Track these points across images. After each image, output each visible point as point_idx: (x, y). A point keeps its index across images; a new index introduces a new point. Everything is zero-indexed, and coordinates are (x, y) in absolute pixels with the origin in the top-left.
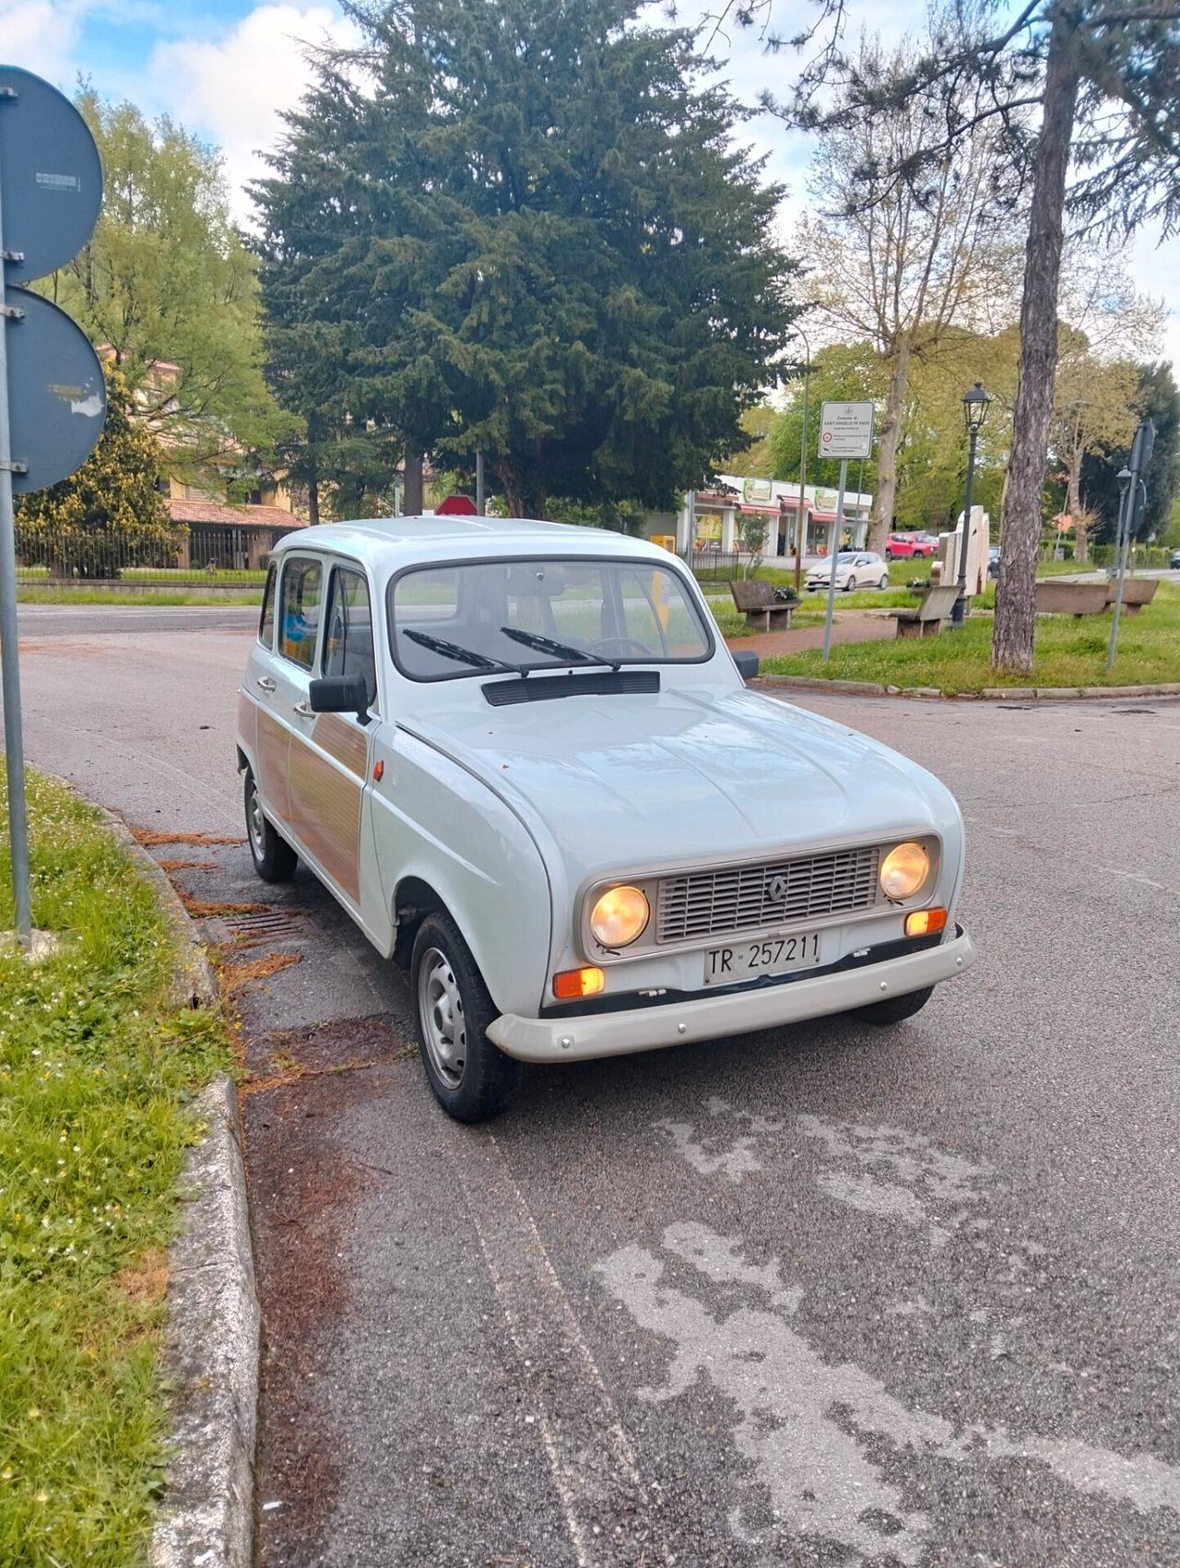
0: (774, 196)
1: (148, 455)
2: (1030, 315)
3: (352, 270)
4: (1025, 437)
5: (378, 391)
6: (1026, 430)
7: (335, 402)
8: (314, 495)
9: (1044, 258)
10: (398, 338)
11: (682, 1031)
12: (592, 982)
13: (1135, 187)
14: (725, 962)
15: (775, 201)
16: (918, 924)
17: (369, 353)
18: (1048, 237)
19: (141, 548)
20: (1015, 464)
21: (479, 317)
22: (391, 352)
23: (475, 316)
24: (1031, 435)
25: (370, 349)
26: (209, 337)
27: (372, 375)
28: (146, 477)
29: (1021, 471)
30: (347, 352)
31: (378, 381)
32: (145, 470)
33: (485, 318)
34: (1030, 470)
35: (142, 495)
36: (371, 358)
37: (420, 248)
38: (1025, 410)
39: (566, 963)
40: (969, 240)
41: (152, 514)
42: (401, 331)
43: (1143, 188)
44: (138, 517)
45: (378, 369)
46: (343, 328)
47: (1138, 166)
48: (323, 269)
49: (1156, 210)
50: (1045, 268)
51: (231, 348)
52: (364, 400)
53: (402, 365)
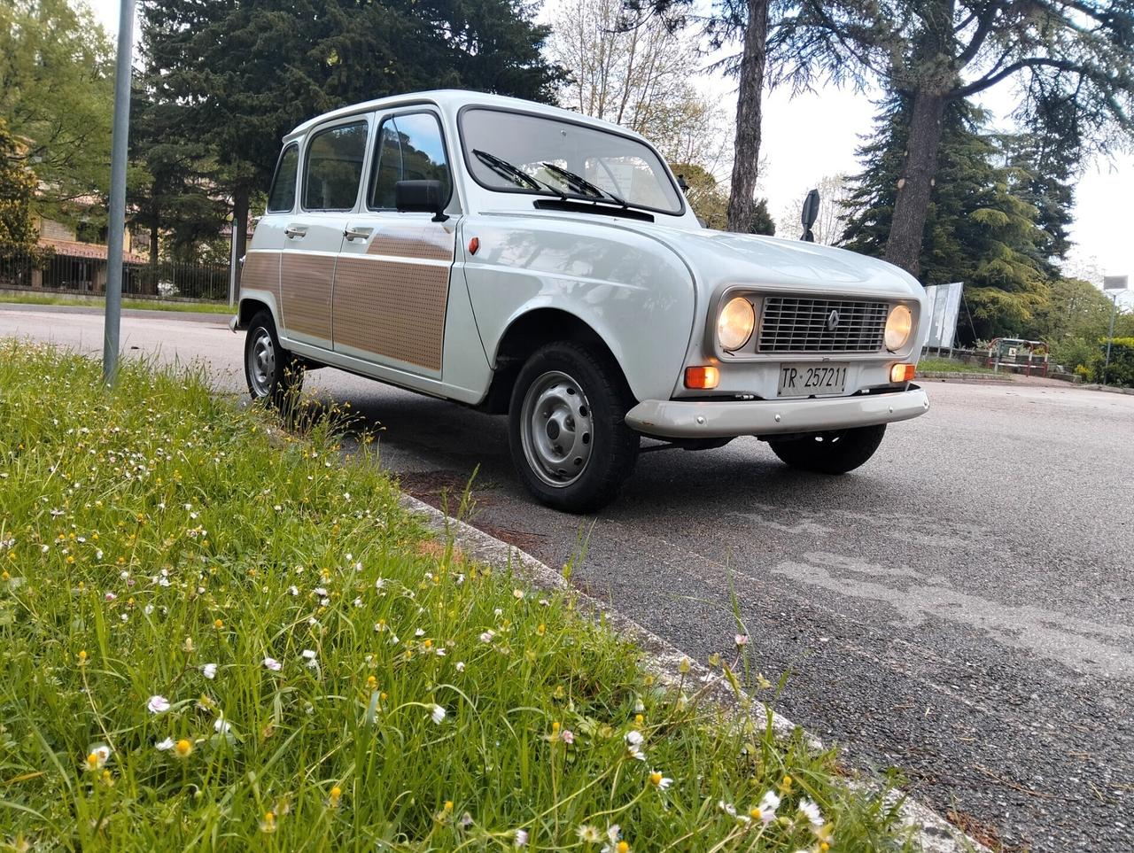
0: (544, 31)
1: (25, 187)
2: (744, 111)
3: (238, 33)
4: (739, 193)
5: (254, 126)
6: (740, 189)
7: (217, 133)
8: (154, 237)
9: (754, 73)
10: (270, 89)
11: (778, 420)
12: (712, 379)
13: (776, 60)
14: (792, 378)
15: (546, 35)
16: (898, 374)
17: (248, 97)
18: (756, 58)
19: (14, 260)
20: (732, 211)
21: (339, 79)
22: (264, 98)
23: (336, 77)
24: (743, 192)
25: (249, 94)
26: (78, 104)
27: (250, 114)
28: (21, 204)
29: (736, 216)
30: (229, 96)
31: (255, 120)
32: (21, 198)
33: (344, 79)
34: (742, 216)
35: (17, 218)
36: (249, 102)
37: (294, 22)
38: (739, 174)
39: (694, 360)
40: (647, 100)
41: (24, 234)
42: (273, 85)
43: (780, 61)
44: (13, 235)
45: (253, 110)
46: (227, 77)
47: (779, 45)
48: (212, 31)
49: (788, 78)
50: (754, 79)
51: (97, 114)
52: (240, 133)
53: (275, 109)
